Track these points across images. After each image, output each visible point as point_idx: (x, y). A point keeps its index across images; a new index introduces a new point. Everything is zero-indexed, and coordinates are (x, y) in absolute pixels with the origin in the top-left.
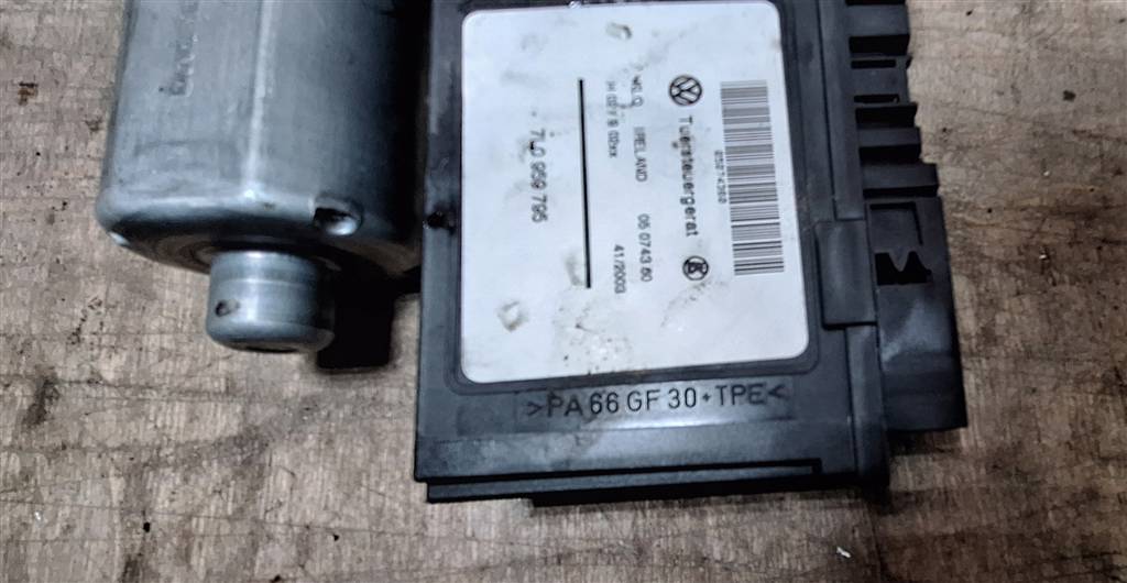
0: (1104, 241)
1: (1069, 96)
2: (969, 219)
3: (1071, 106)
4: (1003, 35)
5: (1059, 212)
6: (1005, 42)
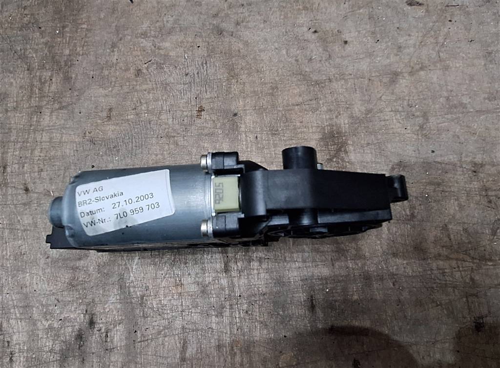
1: (433, 152)
3: (434, 154)
4: (415, 135)
5: (431, 183)
6: (415, 137)
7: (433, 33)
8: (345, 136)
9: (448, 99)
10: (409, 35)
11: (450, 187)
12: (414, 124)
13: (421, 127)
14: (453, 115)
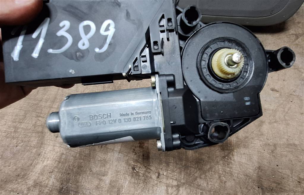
0: (281, 188)
2: (262, 180)
3: (278, 167)
4: (269, 154)
5: (274, 182)
6: (269, 156)
7: (282, 106)
8: (233, 147)
9: (287, 140)
10: (271, 105)
11: (285, 187)
12: (269, 149)
13: (272, 151)
14: (290, 149)
